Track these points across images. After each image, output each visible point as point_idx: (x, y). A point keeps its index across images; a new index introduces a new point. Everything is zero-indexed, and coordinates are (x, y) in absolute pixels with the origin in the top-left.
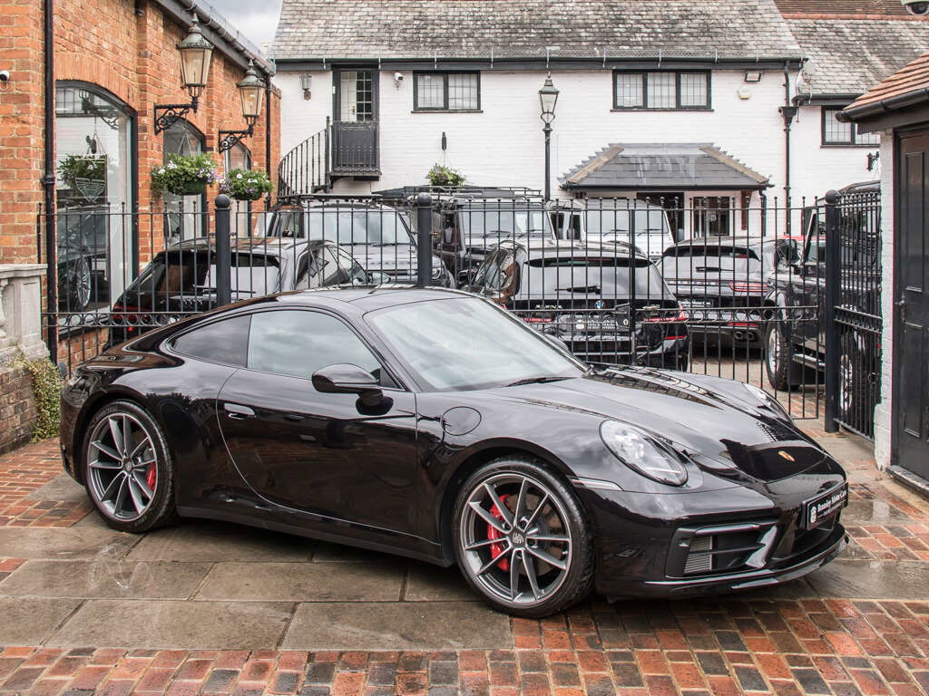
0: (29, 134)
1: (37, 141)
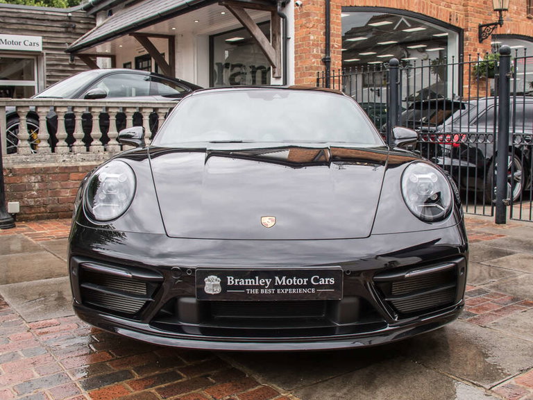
0: (310, 33)
1: (317, 37)
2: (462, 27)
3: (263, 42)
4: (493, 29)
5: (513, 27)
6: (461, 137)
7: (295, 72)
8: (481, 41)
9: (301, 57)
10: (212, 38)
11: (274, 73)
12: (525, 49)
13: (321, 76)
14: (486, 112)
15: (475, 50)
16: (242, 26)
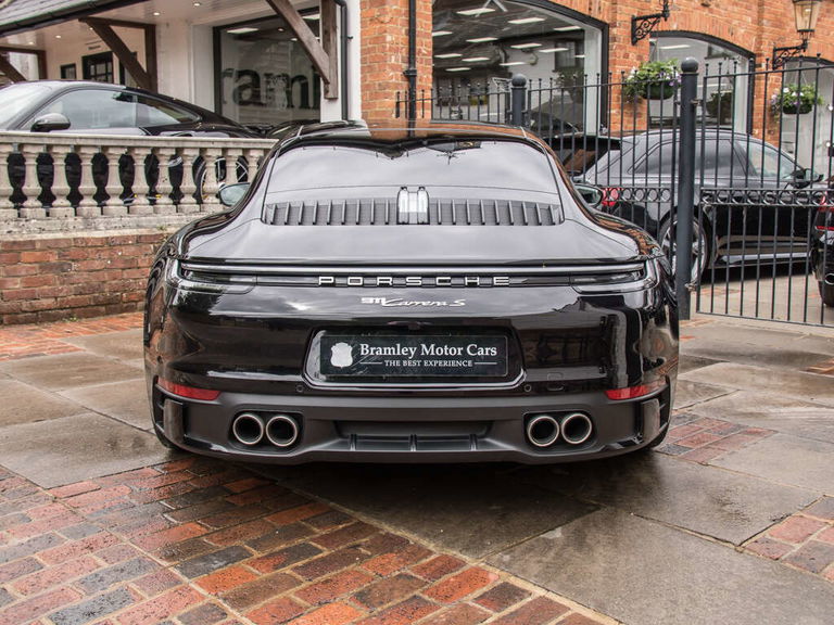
0: (385, 32)
1: (397, 38)
2: (608, 22)
3: (310, 43)
4: (654, 23)
5: (682, 19)
6: (621, 193)
7: (362, 91)
8: (634, 43)
9: (371, 68)
10: (218, 32)
11: (326, 92)
12: (707, 65)
13: (402, 98)
14: (647, 159)
15: (626, 56)
16: (275, 13)
